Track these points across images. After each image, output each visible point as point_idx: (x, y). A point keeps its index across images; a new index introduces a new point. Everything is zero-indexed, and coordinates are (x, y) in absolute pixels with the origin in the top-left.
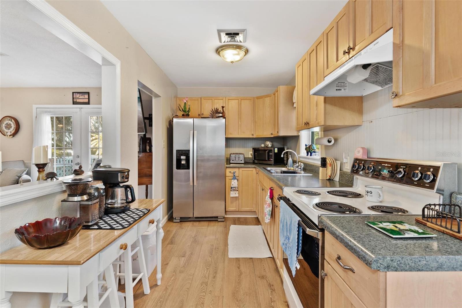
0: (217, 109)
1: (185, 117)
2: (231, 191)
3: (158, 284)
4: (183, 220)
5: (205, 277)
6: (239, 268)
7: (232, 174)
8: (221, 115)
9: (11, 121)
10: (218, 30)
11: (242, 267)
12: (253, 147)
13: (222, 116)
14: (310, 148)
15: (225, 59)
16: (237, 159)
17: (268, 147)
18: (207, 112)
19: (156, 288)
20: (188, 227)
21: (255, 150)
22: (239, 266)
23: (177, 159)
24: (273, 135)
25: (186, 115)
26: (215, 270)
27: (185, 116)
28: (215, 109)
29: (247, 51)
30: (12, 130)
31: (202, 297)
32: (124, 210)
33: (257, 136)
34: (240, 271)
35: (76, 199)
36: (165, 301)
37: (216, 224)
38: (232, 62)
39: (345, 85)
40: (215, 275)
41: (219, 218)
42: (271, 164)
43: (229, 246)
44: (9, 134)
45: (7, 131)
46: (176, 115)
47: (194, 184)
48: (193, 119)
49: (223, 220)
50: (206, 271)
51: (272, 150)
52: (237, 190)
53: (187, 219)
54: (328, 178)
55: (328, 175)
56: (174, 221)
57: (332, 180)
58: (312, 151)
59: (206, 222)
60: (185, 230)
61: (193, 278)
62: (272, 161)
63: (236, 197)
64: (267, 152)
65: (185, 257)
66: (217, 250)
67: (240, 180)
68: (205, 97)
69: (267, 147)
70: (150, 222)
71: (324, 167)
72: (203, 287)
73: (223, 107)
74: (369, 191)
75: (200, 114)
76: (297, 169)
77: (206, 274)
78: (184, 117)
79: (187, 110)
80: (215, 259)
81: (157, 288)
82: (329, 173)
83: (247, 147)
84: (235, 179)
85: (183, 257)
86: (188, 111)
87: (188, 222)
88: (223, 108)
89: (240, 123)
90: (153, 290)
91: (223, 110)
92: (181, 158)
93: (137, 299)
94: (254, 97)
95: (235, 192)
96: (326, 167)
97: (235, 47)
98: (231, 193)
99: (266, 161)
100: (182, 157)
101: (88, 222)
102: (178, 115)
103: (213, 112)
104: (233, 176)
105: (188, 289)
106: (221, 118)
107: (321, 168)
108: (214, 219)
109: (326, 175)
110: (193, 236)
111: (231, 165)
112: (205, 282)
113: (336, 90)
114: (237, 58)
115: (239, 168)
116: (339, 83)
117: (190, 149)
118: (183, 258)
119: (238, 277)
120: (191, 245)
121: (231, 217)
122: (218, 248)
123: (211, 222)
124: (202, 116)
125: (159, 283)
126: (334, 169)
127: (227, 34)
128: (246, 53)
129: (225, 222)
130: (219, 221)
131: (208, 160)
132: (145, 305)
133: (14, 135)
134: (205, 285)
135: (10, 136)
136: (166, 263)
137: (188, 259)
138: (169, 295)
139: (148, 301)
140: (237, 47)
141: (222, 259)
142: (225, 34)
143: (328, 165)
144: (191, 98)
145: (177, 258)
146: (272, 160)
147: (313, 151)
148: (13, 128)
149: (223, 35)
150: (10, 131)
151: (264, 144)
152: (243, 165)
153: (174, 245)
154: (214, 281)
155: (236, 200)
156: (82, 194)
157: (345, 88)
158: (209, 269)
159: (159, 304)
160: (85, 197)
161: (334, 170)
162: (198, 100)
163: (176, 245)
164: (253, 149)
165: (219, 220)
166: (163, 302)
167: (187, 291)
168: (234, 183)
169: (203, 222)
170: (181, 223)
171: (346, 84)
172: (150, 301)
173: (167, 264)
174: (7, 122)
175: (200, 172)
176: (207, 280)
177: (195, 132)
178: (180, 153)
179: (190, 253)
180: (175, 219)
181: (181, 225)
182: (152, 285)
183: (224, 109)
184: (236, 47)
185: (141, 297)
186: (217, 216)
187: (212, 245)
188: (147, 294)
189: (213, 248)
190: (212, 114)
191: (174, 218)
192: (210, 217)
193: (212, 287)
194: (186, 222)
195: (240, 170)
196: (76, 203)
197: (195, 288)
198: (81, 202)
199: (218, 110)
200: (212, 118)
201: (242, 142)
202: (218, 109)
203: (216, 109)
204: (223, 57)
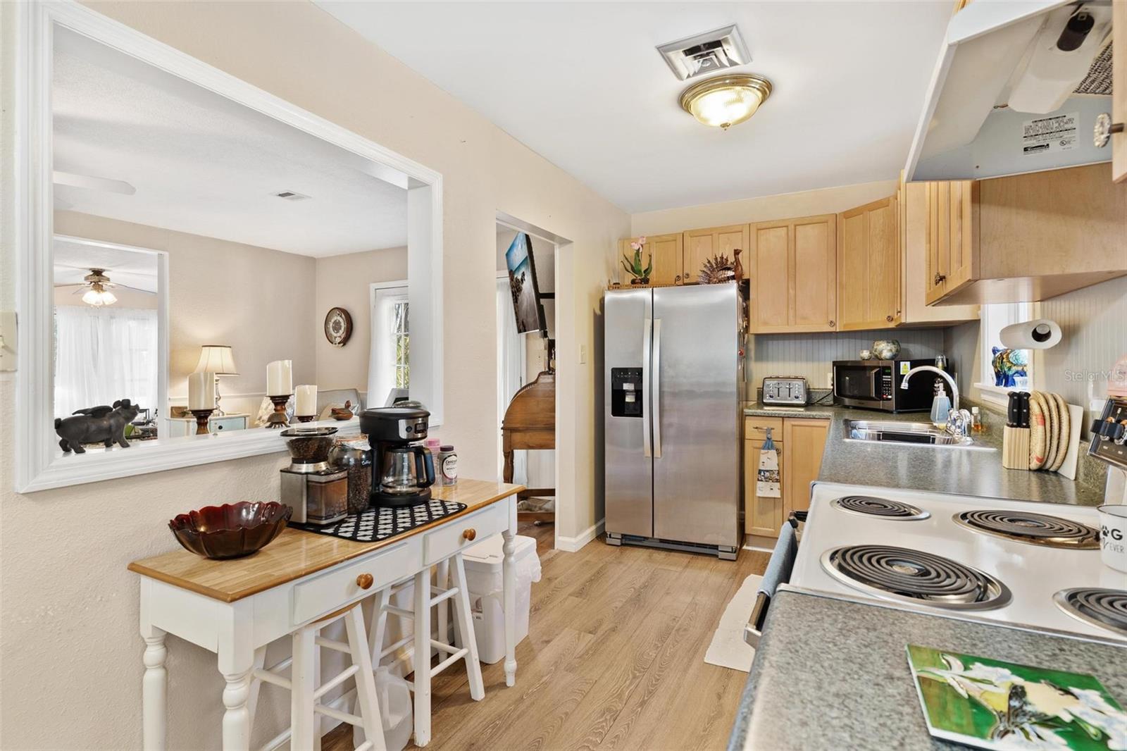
0: (722, 258)
1: (637, 285)
2: (758, 480)
3: (508, 685)
4: (629, 541)
5: (620, 696)
6: (719, 697)
7: (762, 435)
8: (731, 273)
9: (341, 316)
10: (658, 48)
11: (730, 697)
12: (835, 360)
13: (733, 278)
14: (1003, 358)
15: (705, 120)
16: (784, 392)
17: (882, 359)
18: (696, 269)
19: (501, 691)
20: (635, 561)
21: (841, 368)
22: (722, 691)
23: (613, 391)
24: (893, 322)
25: (642, 279)
26: (653, 685)
27: (637, 283)
28: (716, 259)
29: (767, 89)
30: (342, 333)
31: (588, 747)
32: (411, 501)
33: (845, 326)
34: (721, 705)
35: (305, 468)
36: (504, 729)
37: (712, 563)
38: (725, 126)
39: (1067, 126)
40: (646, 698)
41: (719, 549)
42: (889, 409)
43: (717, 630)
44: (338, 340)
45: (335, 335)
46: (614, 284)
47: (655, 456)
48: (651, 289)
49: (733, 556)
50: (628, 682)
51: (889, 368)
52: (777, 481)
53: (640, 541)
54: (1035, 464)
55: (1033, 455)
56: (609, 540)
57: (1056, 473)
58: (1009, 368)
59: (685, 555)
60: (626, 568)
61: (588, 692)
62: (890, 399)
63: (775, 498)
64: (874, 372)
65: (595, 634)
66: (681, 633)
67: (787, 453)
68: (692, 231)
69: (878, 358)
70: (465, 536)
71: (1019, 425)
72: (602, 722)
73: (737, 252)
74: (1110, 529)
75: (681, 275)
76: (953, 427)
77: (625, 689)
78: (635, 285)
79: (644, 267)
80: (666, 656)
81: (502, 694)
82: (1038, 450)
83: (819, 360)
84: (769, 449)
85: (590, 632)
86: (645, 271)
87: (641, 550)
88: (738, 254)
89: (791, 291)
90: (491, 694)
91: (737, 260)
92: (624, 388)
93: (453, 706)
94: (837, 212)
95: (770, 483)
96: (1028, 426)
97: (727, 81)
98: (758, 486)
99: (872, 399)
100: (626, 386)
101: (320, 518)
102: (619, 284)
103: (712, 266)
104: (766, 439)
105: (567, 714)
106: (730, 281)
107: (1009, 428)
108: (706, 551)
109: (1030, 455)
110: (637, 586)
111: (766, 408)
112: (614, 709)
113: (1026, 149)
114: (740, 111)
115: (783, 417)
116: (1040, 124)
117: (642, 365)
118: (591, 635)
119: (707, 720)
120: (622, 607)
121: (760, 552)
122: (685, 630)
123: (700, 557)
124: (686, 281)
125: (510, 682)
126: (1060, 434)
127: (689, 52)
128: (764, 93)
129: (738, 564)
130: (720, 557)
131: (691, 394)
132: (463, 723)
133: (345, 341)
134: (611, 718)
135: (339, 343)
136: (547, 640)
137: (599, 641)
138: (518, 717)
139: (471, 715)
140: (735, 80)
141: (685, 660)
142: (683, 55)
143: (1035, 420)
144: (657, 236)
145: (577, 632)
146: (890, 397)
147: (1014, 369)
148: (343, 329)
149: (679, 58)
150: (339, 334)
151: (871, 349)
152: (802, 409)
153: (584, 599)
154: (637, 713)
155: (774, 508)
156: (315, 459)
157: (1066, 135)
158: (638, 677)
159: (490, 730)
160: (323, 466)
161: (1059, 438)
162: (675, 240)
163: (588, 600)
164: (835, 363)
165: (721, 555)
166: (499, 728)
167: (562, 719)
168: (769, 461)
169: (677, 554)
170: (623, 547)
171: (1070, 120)
172: (475, 719)
173: (548, 642)
174: (335, 318)
175: (670, 425)
176: (620, 706)
177: (657, 323)
178: (621, 375)
179: (609, 627)
180: (610, 537)
181: (622, 552)
182: (496, 683)
183: (740, 255)
184: (732, 81)
185: (463, 704)
186: (717, 544)
187: (674, 619)
188: (477, 701)
189: (674, 627)
190: (709, 272)
191: (609, 533)
192: (697, 544)
193: (625, 728)
194: (636, 549)
195: (785, 422)
196: (300, 476)
197: (584, 718)
198: (309, 476)
199: (727, 260)
200: (709, 283)
201: (806, 345)
202: (725, 257)
203: (719, 260)
204: (699, 115)
